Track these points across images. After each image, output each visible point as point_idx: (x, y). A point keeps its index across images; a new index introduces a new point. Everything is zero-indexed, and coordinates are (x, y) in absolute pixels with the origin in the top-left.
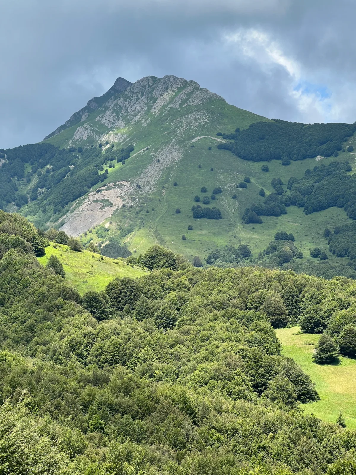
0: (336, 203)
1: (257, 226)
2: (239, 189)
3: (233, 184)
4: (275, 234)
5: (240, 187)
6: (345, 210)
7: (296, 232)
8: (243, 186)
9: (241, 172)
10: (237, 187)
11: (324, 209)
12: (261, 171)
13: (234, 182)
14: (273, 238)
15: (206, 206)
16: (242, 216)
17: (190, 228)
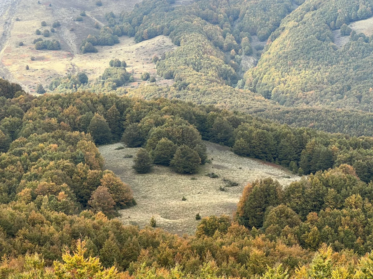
0: (163, 32)
1: (93, 55)
2: (76, 22)
3: (70, 18)
4: (110, 61)
5: (77, 21)
6: (171, 37)
7: (128, 59)
8: (79, 20)
9: (77, 7)
10: (74, 21)
11: (152, 38)
12: (95, 6)
13: (71, 16)
14: (108, 66)
15: (47, 39)
16: (80, 47)
17: (33, 59)
